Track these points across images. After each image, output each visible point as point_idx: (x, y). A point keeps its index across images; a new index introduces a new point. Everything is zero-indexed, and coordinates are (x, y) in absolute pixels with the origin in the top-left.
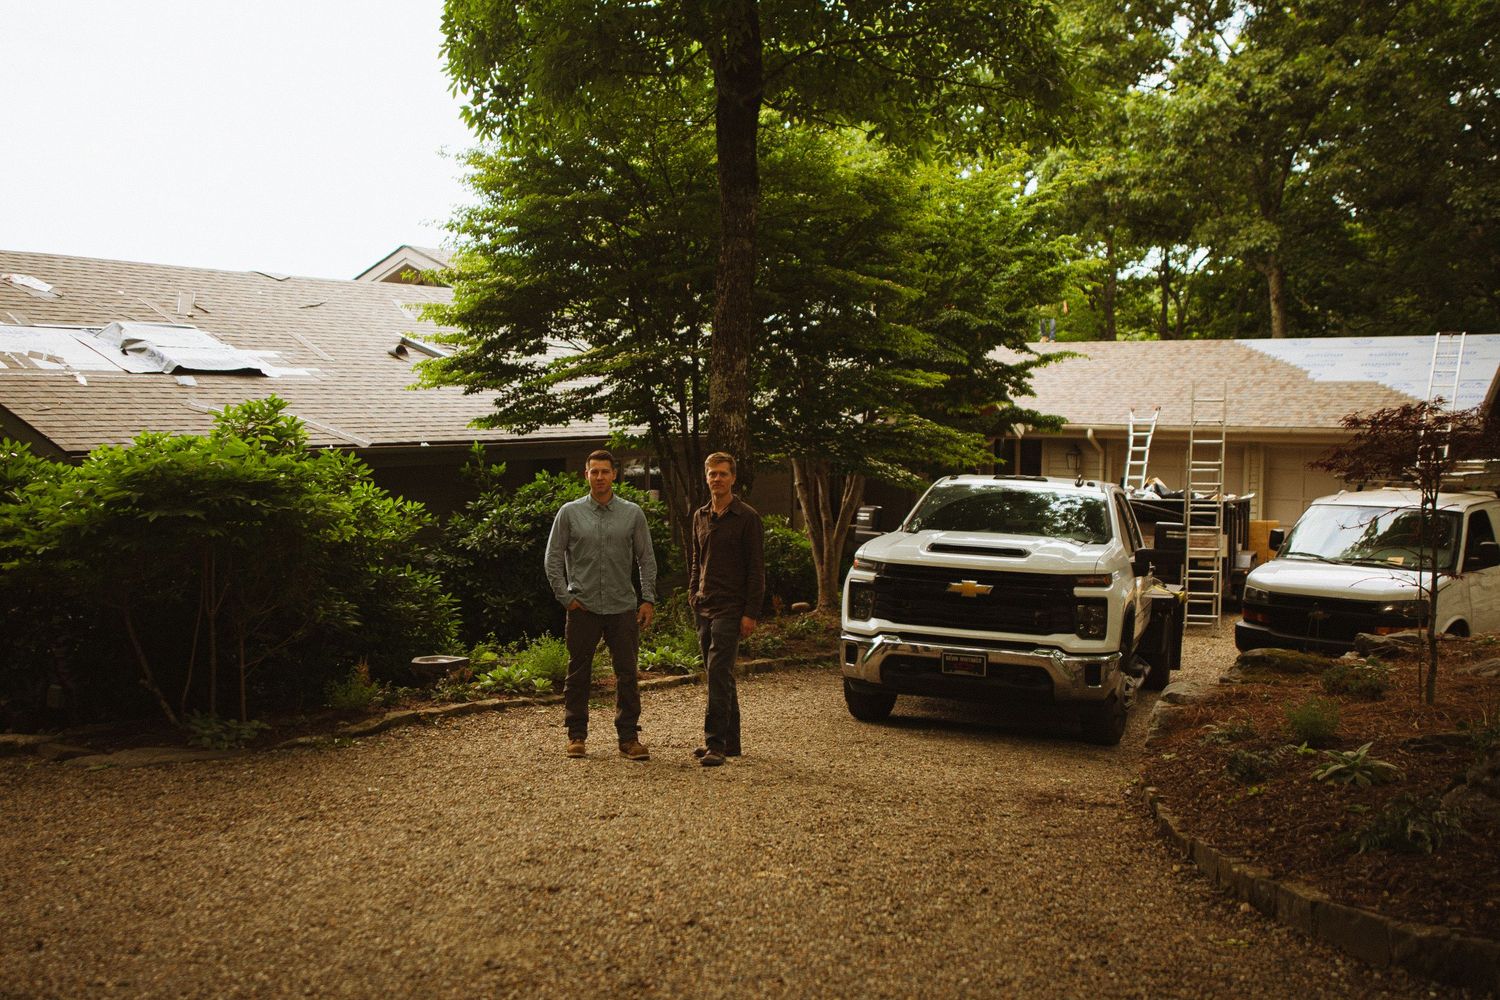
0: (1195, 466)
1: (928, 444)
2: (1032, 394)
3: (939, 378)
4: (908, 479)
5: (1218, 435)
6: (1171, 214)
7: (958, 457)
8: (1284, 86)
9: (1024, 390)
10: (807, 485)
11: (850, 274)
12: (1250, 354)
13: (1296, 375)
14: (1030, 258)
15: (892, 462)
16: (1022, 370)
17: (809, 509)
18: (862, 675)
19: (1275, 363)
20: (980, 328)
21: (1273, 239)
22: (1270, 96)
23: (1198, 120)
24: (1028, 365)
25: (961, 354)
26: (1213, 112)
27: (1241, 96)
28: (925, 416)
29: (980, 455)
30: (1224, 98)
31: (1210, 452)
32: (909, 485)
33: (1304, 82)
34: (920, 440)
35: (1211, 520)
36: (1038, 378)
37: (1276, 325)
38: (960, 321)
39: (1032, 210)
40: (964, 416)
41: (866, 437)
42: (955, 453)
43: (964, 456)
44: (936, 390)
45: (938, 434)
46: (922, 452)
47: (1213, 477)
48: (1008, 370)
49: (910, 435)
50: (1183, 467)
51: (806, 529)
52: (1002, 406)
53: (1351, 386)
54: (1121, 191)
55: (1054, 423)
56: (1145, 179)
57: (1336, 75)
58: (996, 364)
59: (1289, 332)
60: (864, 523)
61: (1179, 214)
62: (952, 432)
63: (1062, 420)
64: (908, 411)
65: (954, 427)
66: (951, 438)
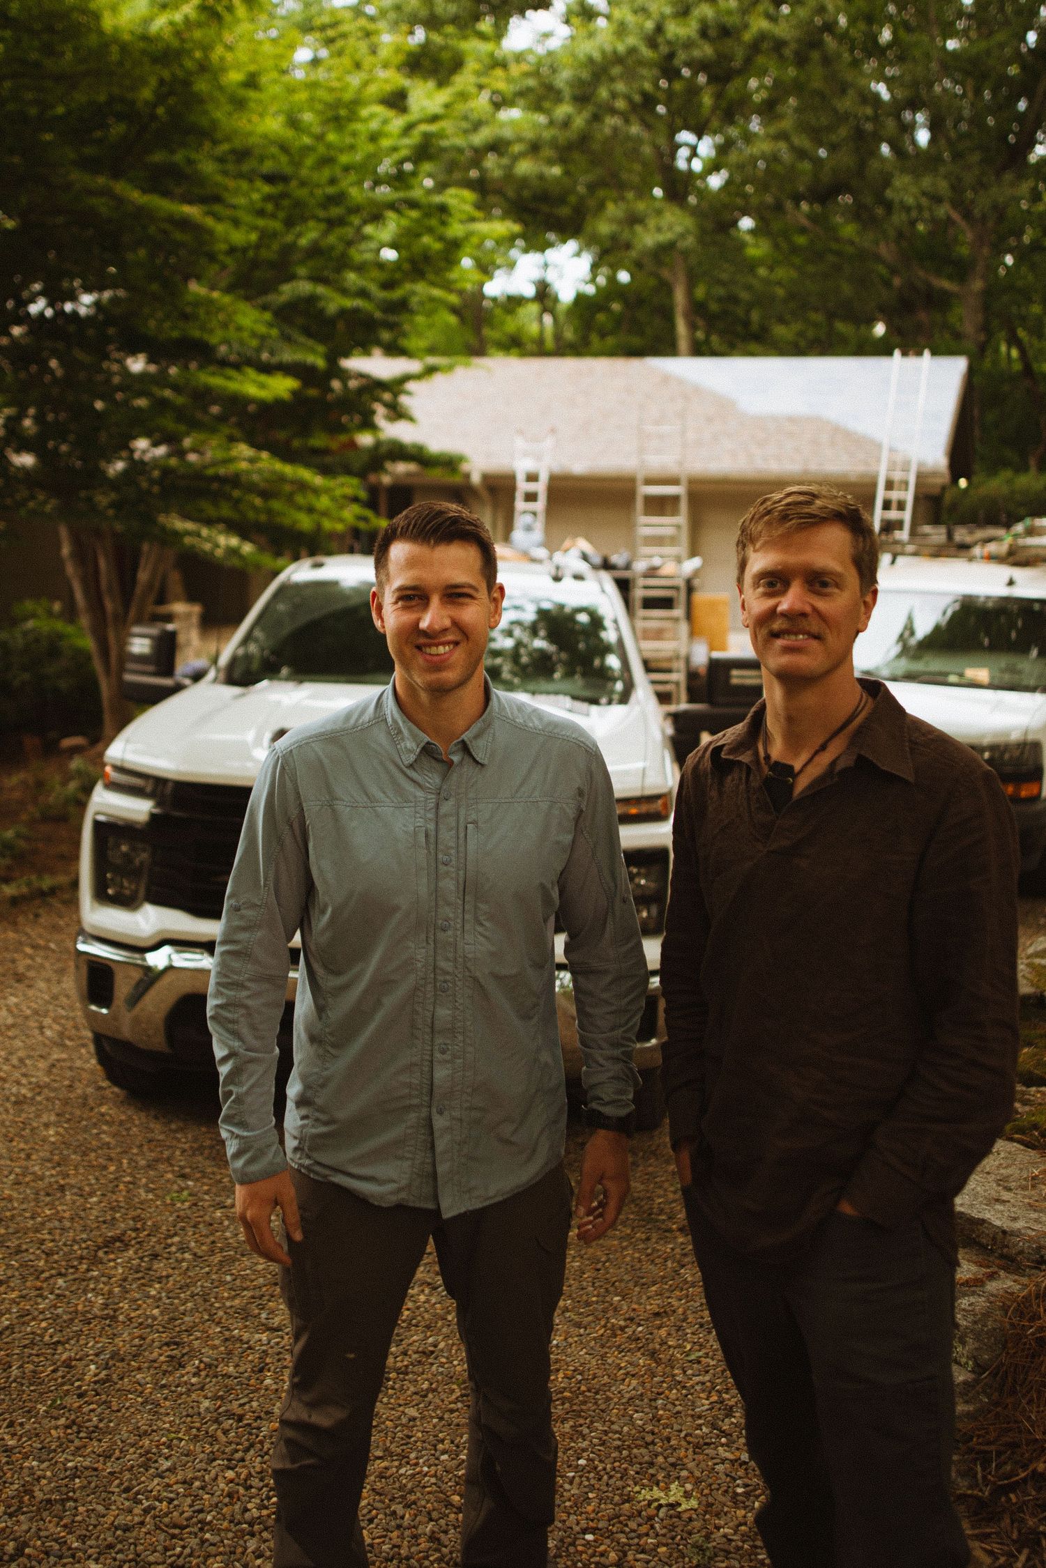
0: (648, 525)
1: (266, 495)
2: (411, 419)
3: (282, 386)
4: (233, 552)
5: (674, 481)
6: (562, 200)
7: (315, 516)
8: (704, 32)
9: (397, 413)
10: (83, 556)
11: (121, 187)
12: (666, 379)
13: (723, 407)
14: (414, 214)
15: (209, 522)
16: (396, 386)
17: (86, 592)
18: (126, 1032)
19: (698, 390)
20: (343, 312)
21: (688, 232)
22: (688, 44)
23: (599, 70)
24: (407, 378)
25: (313, 351)
26: (618, 59)
27: (652, 42)
28: (258, 446)
29: (350, 513)
30: (632, 40)
31: (660, 505)
32: (235, 562)
33: (725, 32)
34: (251, 488)
35: (666, 603)
36: (418, 398)
37: (683, 344)
38: (312, 299)
39: (414, 139)
40: (316, 452)
41: (160, 482)
42: (311, 510)
43: (325, 514)
44: (279, 403)
45: (282, 478)
46: (254, 508)
47: (673, 540)
48: (375, 386)
49: (235, 480)
50: (631, 526)
51: (85, 621)
52: (365, 439)
53: (792, 420)
54: (505, 161)
55: (450, 463)
56: (535, 148)
57: (764, 24)
58: (361, 375)
59: (699, 350)
60: (141, 659)
61: (573, 199)
62: (306, 474)
63: (461, 459)
64: (232, 439)
65: (307, 465)
66: (303, 486)
